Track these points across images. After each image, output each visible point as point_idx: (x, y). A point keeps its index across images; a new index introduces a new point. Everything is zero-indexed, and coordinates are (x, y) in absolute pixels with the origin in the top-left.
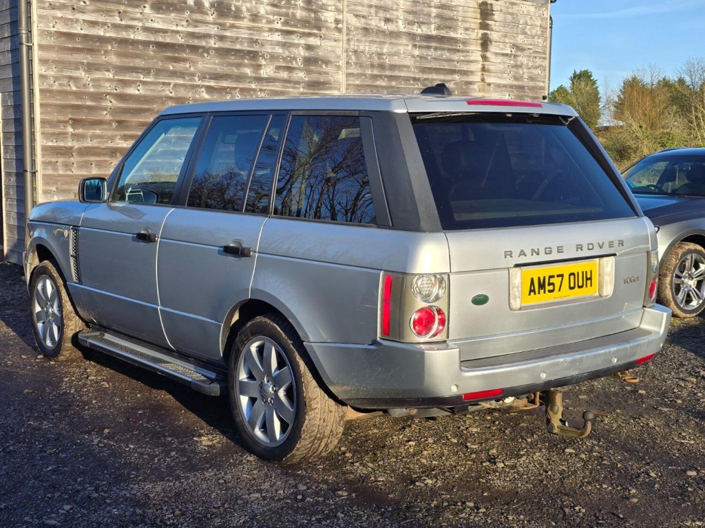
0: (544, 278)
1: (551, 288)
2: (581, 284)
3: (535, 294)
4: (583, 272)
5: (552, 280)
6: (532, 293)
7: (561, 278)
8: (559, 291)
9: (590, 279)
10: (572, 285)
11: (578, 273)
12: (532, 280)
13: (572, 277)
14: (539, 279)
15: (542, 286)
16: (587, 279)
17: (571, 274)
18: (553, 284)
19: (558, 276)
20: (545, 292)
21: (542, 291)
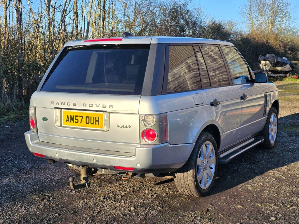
0: (73, 116)
1: (77, 121)
2: (92, 122)
3: (69, 122)
4: (94, 117)
5: (77, 118)
6: (68, 121)
7: (81, 118)
8: (81, 123)
9: (98, 121)
10: (88, 122)
11: (91, 117)
12: (68, 116)
13: (88, 118)
14: (71, 116)
15: (72, 119)
16: (96, 121)
17: (87, 117)
18: (77, 119)
19: (80, 116)
20: (73, 122)
21: (72, 122)
